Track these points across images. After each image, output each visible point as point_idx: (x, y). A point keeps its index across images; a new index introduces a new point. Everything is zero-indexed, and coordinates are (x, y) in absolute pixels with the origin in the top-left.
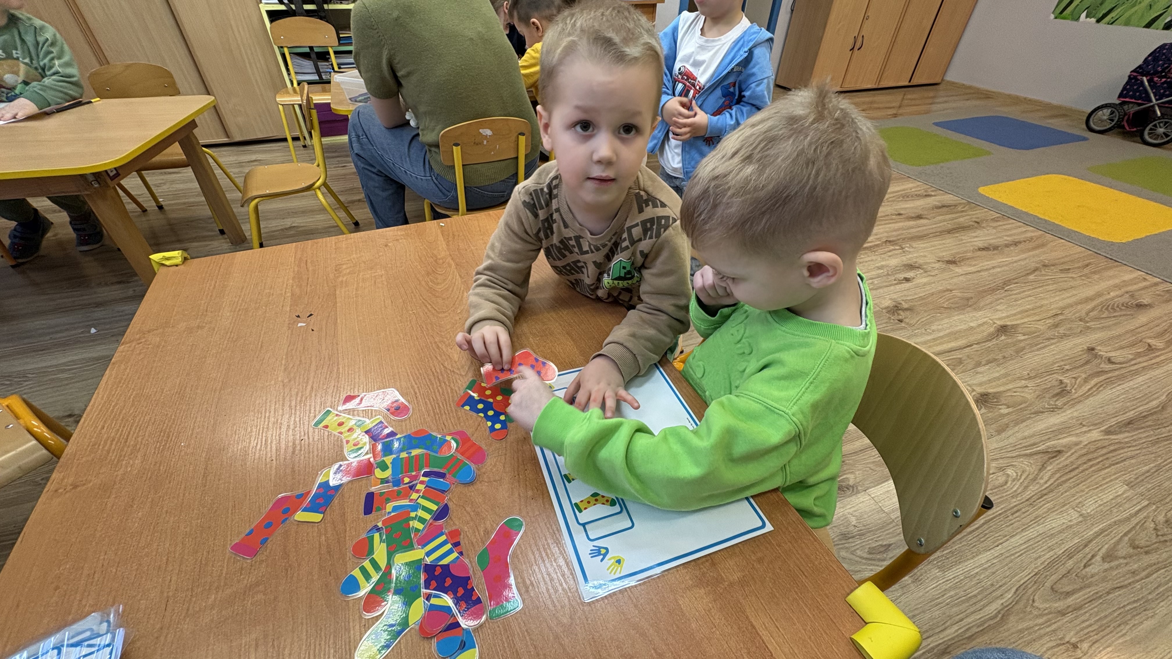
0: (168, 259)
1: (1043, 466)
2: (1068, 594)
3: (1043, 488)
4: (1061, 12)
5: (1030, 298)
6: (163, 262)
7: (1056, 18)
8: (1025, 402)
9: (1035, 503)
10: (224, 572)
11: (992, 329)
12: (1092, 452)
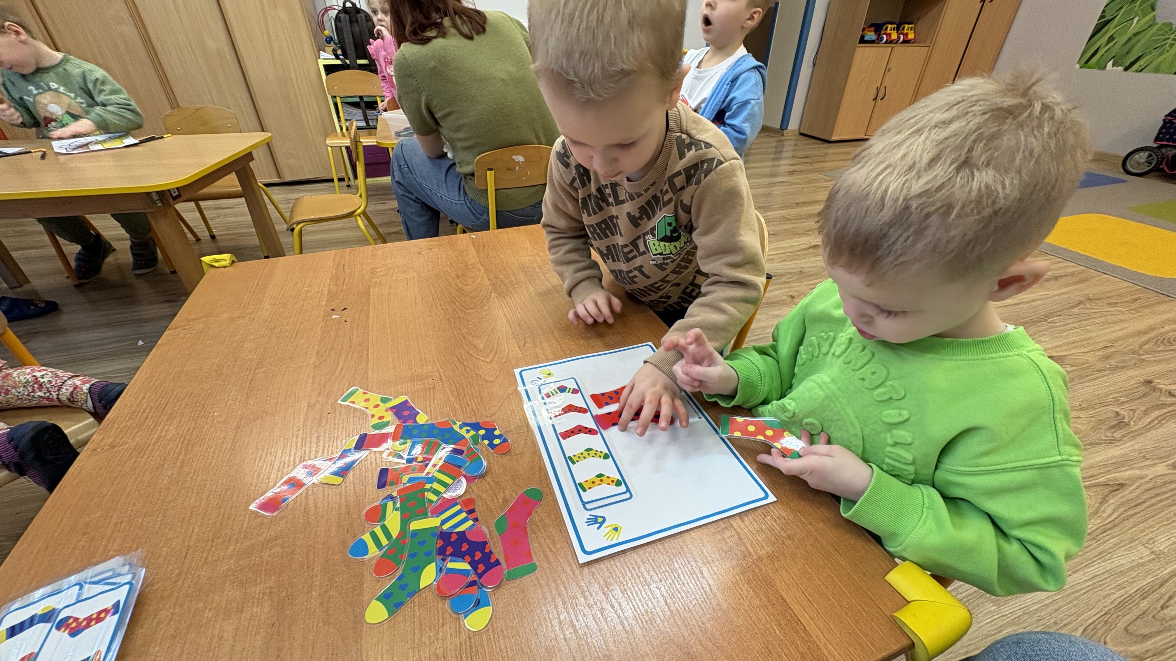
0: (217, 261)
1: (1104, 499)
2: (1145, 637)
3: (1106, 522)
4: (1087, 62)
5: (1075, 330)
6: (213, 264)
7: (1081, 67)
9: (1098, 538)
10: (245, 526)
12: (1160, 487)
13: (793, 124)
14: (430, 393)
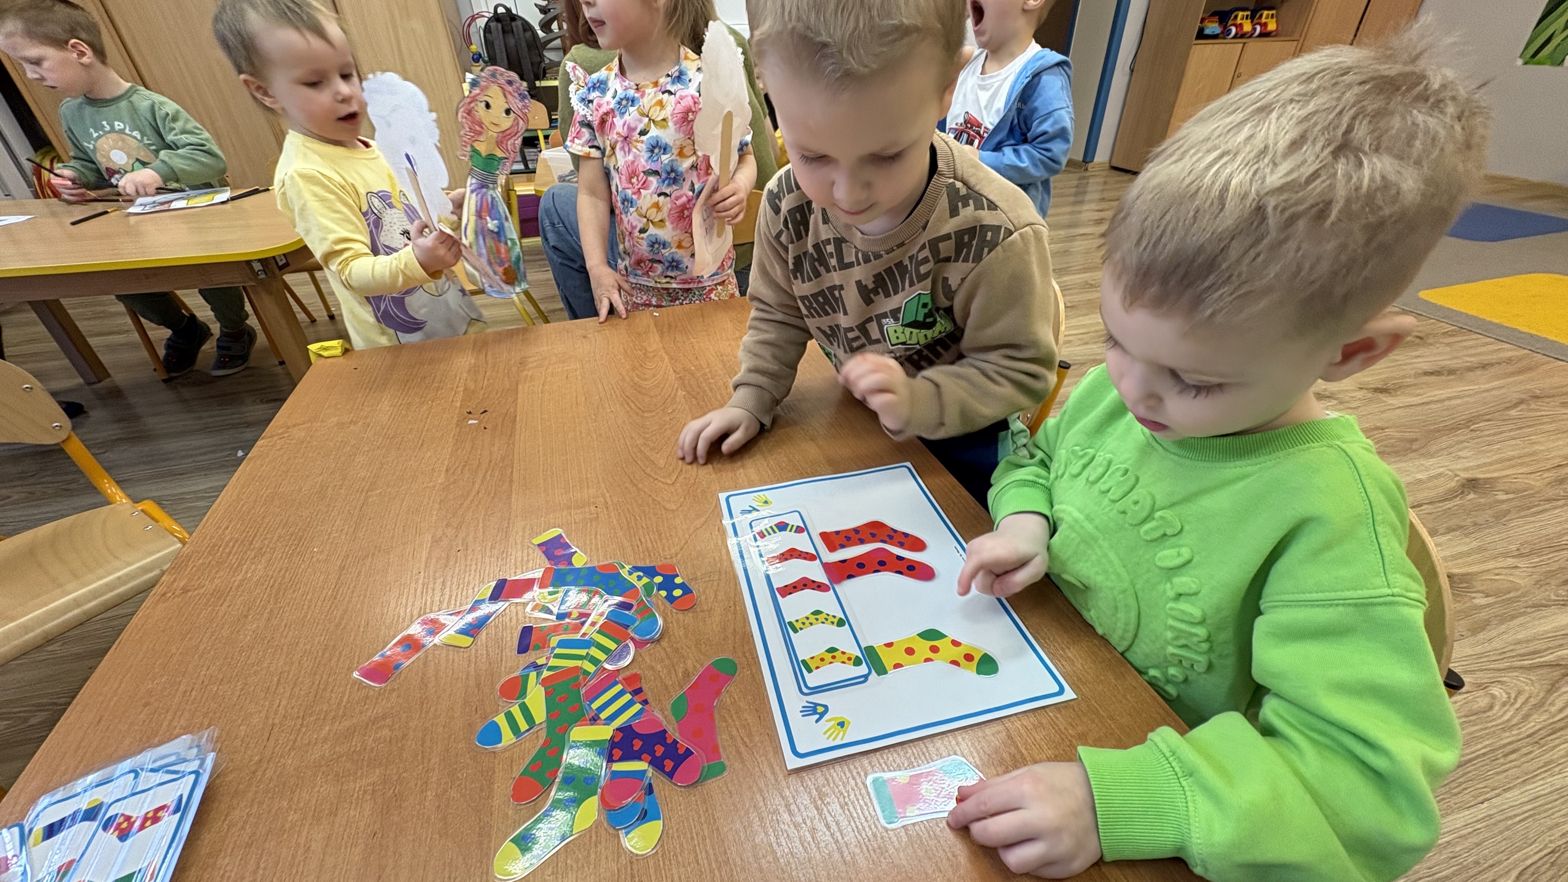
0: (327, 349)
1: (1553, 685)
3: (1556, 719)
4: (1534, 55)
5: (1513, 442)
6: (322, 353)
8: (1517, 590)
9: (1542, 742)
10: (345, 700)
11: (1453, 484)
13: (1102, 155)
14: (591, 525)
